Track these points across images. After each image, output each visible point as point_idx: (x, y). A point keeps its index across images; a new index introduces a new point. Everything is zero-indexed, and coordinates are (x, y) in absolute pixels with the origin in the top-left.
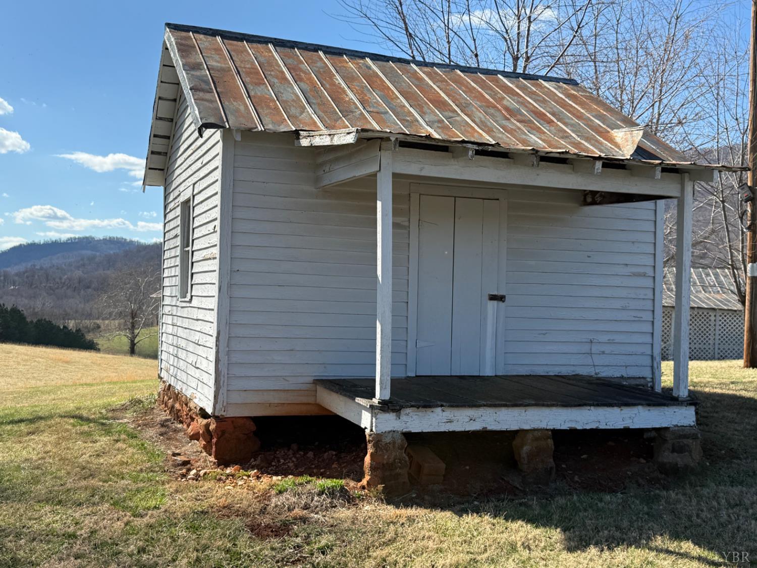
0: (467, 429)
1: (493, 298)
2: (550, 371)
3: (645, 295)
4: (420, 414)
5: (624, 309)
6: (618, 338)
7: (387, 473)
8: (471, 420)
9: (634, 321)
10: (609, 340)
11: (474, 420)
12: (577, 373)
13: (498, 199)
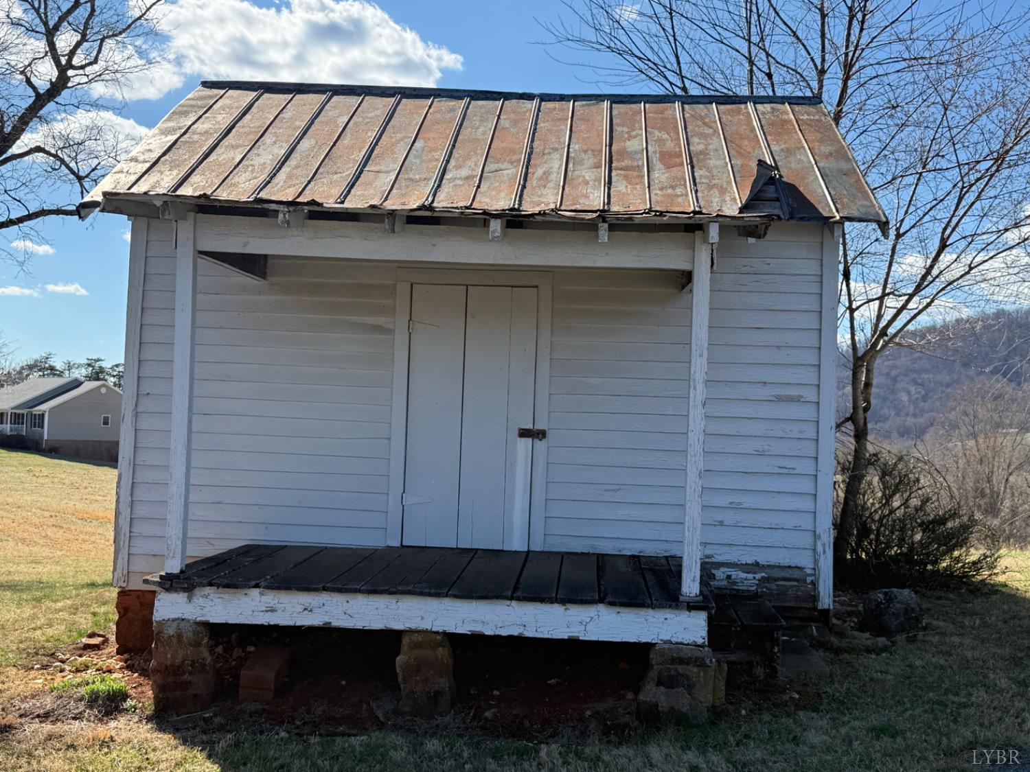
0: (299, 624)
1: (524, 433)
2: (624, 549)
3: (801, 432)
4: (226, 596)
5: (760, 454)
6: (748, 501)
7: (171, 679)
8: (305, 609)
9: (780, 474)
10: (731, 503)
11: (311, 611)
12: (673, 553)
13: (537, 287)
